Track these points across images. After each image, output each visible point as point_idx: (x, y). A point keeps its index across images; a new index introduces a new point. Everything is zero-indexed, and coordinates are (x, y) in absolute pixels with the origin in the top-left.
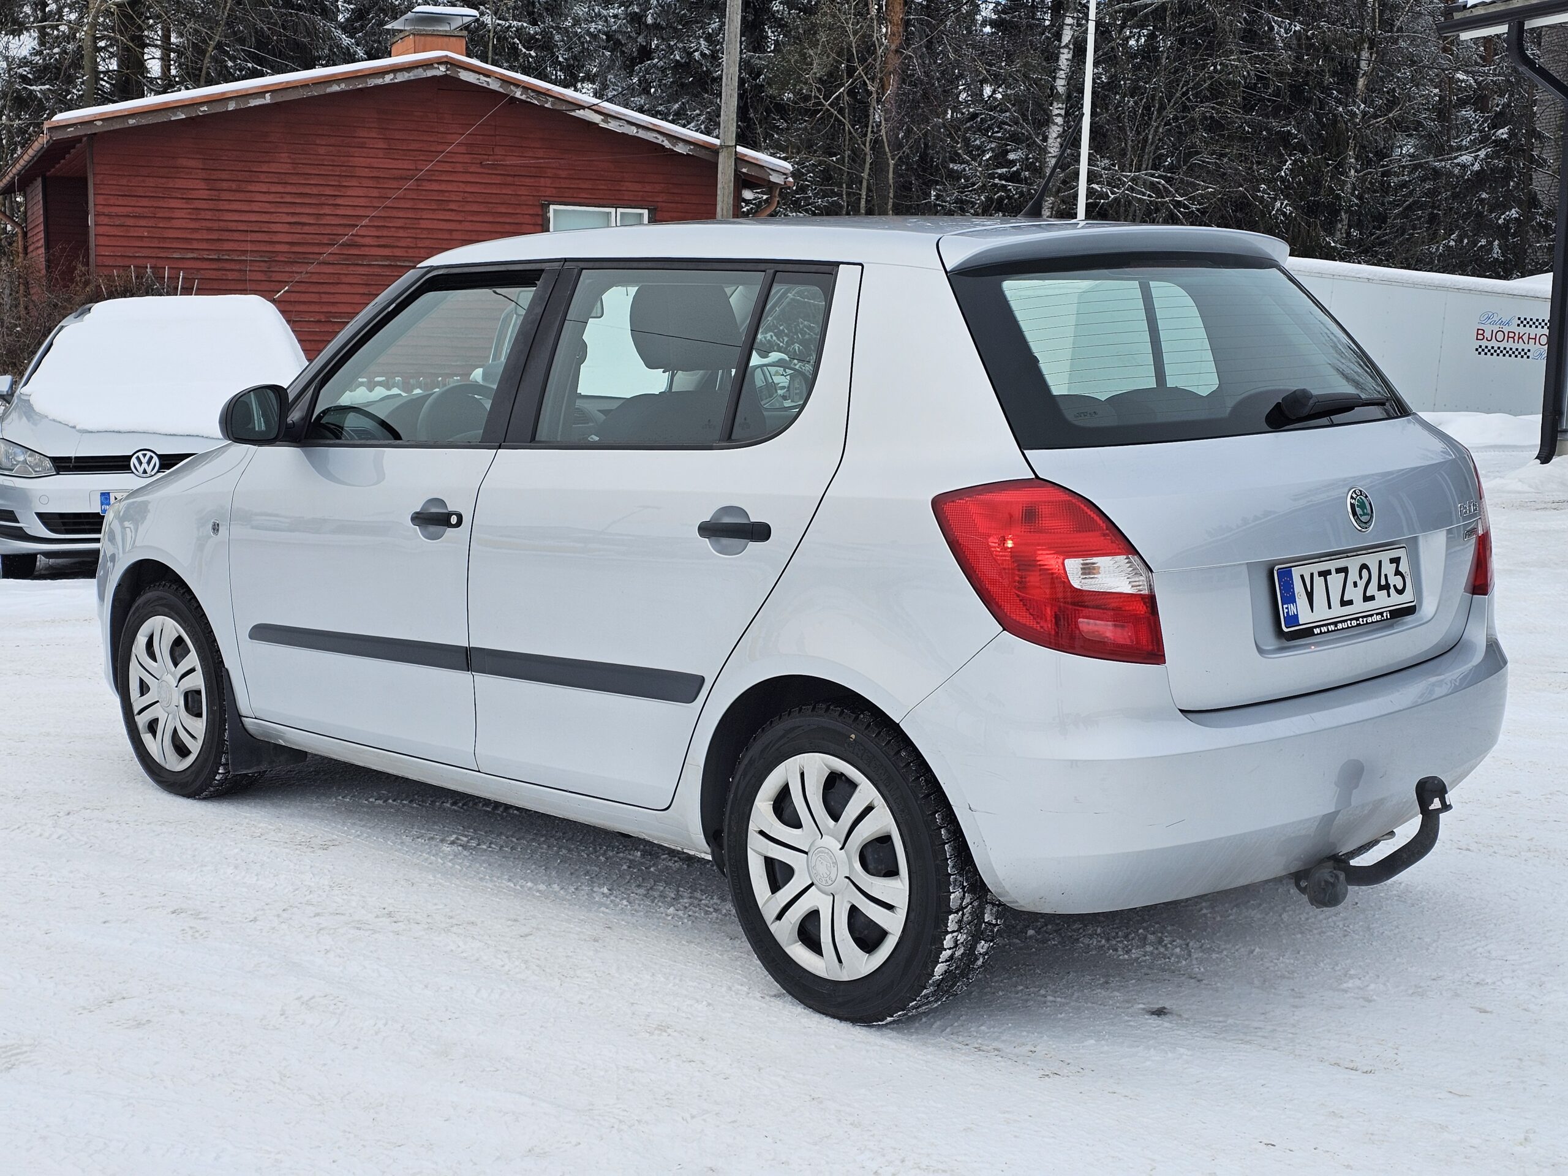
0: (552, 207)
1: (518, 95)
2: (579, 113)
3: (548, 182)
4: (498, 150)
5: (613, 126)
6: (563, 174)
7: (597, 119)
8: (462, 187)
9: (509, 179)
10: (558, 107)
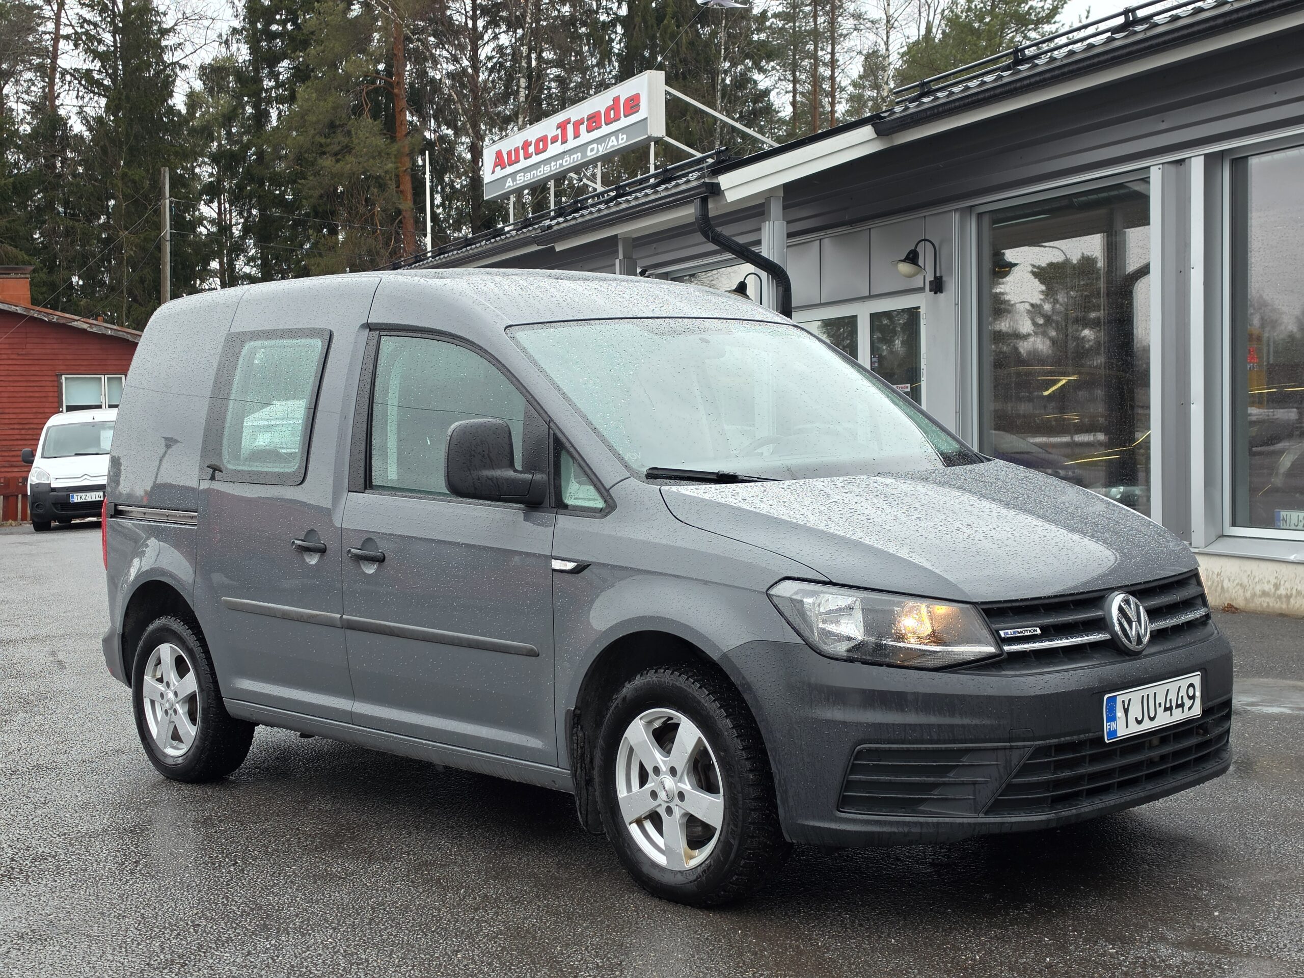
0: (63, 377)
1: (35, 315)
2: (75, 324)
3: (61, 362)
4: (28, 346)
5: (94, 330)
6: (69, 357)
7: (85, 326)
8: (7, 367)
9: (36, 362)
10: (62, 321)
